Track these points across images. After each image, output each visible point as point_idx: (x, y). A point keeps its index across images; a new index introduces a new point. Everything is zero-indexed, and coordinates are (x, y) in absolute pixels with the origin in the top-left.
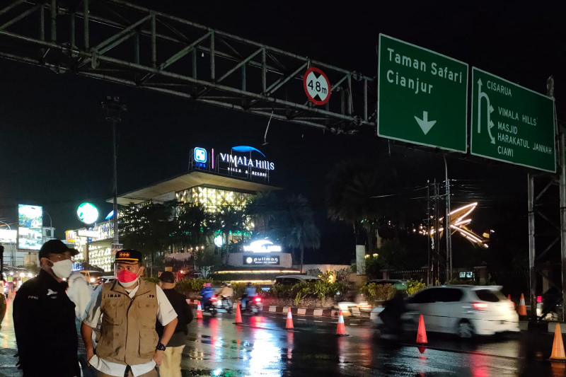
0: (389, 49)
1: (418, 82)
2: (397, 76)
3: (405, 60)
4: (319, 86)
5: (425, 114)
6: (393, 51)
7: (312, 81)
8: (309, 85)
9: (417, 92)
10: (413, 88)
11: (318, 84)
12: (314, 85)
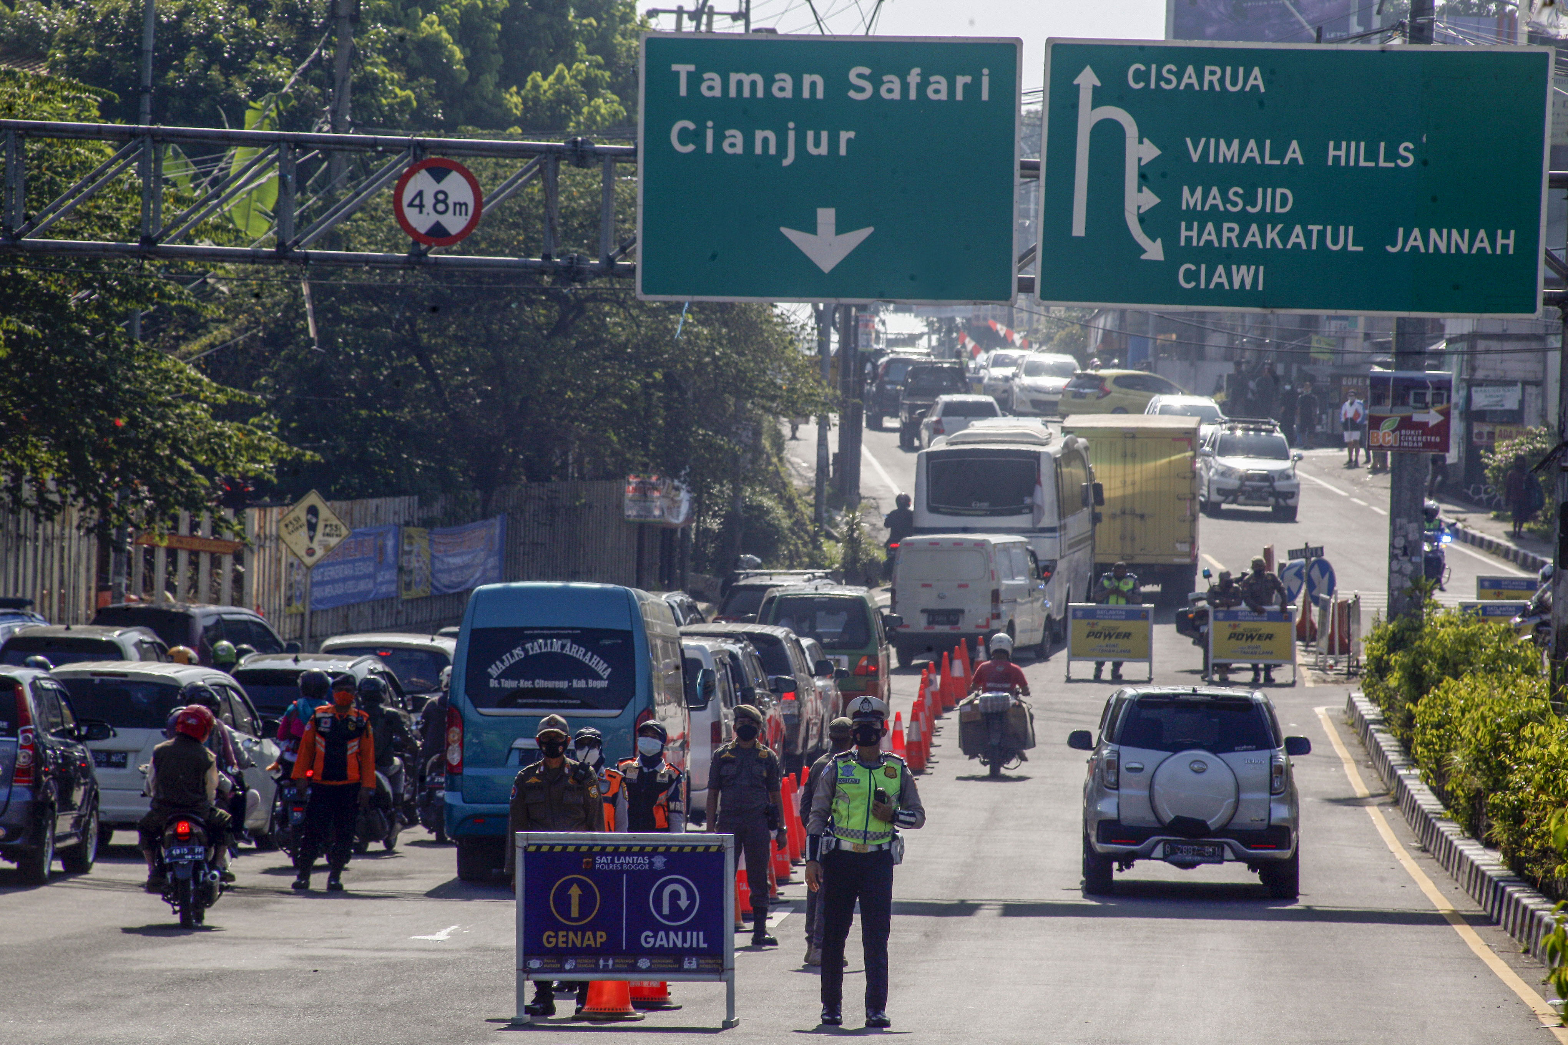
0: (675, 67)
1: (791, 135)
2: (710, 134)
3: (740, 83)
4: (444, 202)
5: (826, 216)
6: (692, 68)
7: (420, 194)
8: (411, 205)
9: (787, 162)
10: (772, 151)
11: (441, 197)
12: (429, 201)
